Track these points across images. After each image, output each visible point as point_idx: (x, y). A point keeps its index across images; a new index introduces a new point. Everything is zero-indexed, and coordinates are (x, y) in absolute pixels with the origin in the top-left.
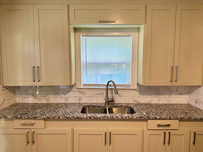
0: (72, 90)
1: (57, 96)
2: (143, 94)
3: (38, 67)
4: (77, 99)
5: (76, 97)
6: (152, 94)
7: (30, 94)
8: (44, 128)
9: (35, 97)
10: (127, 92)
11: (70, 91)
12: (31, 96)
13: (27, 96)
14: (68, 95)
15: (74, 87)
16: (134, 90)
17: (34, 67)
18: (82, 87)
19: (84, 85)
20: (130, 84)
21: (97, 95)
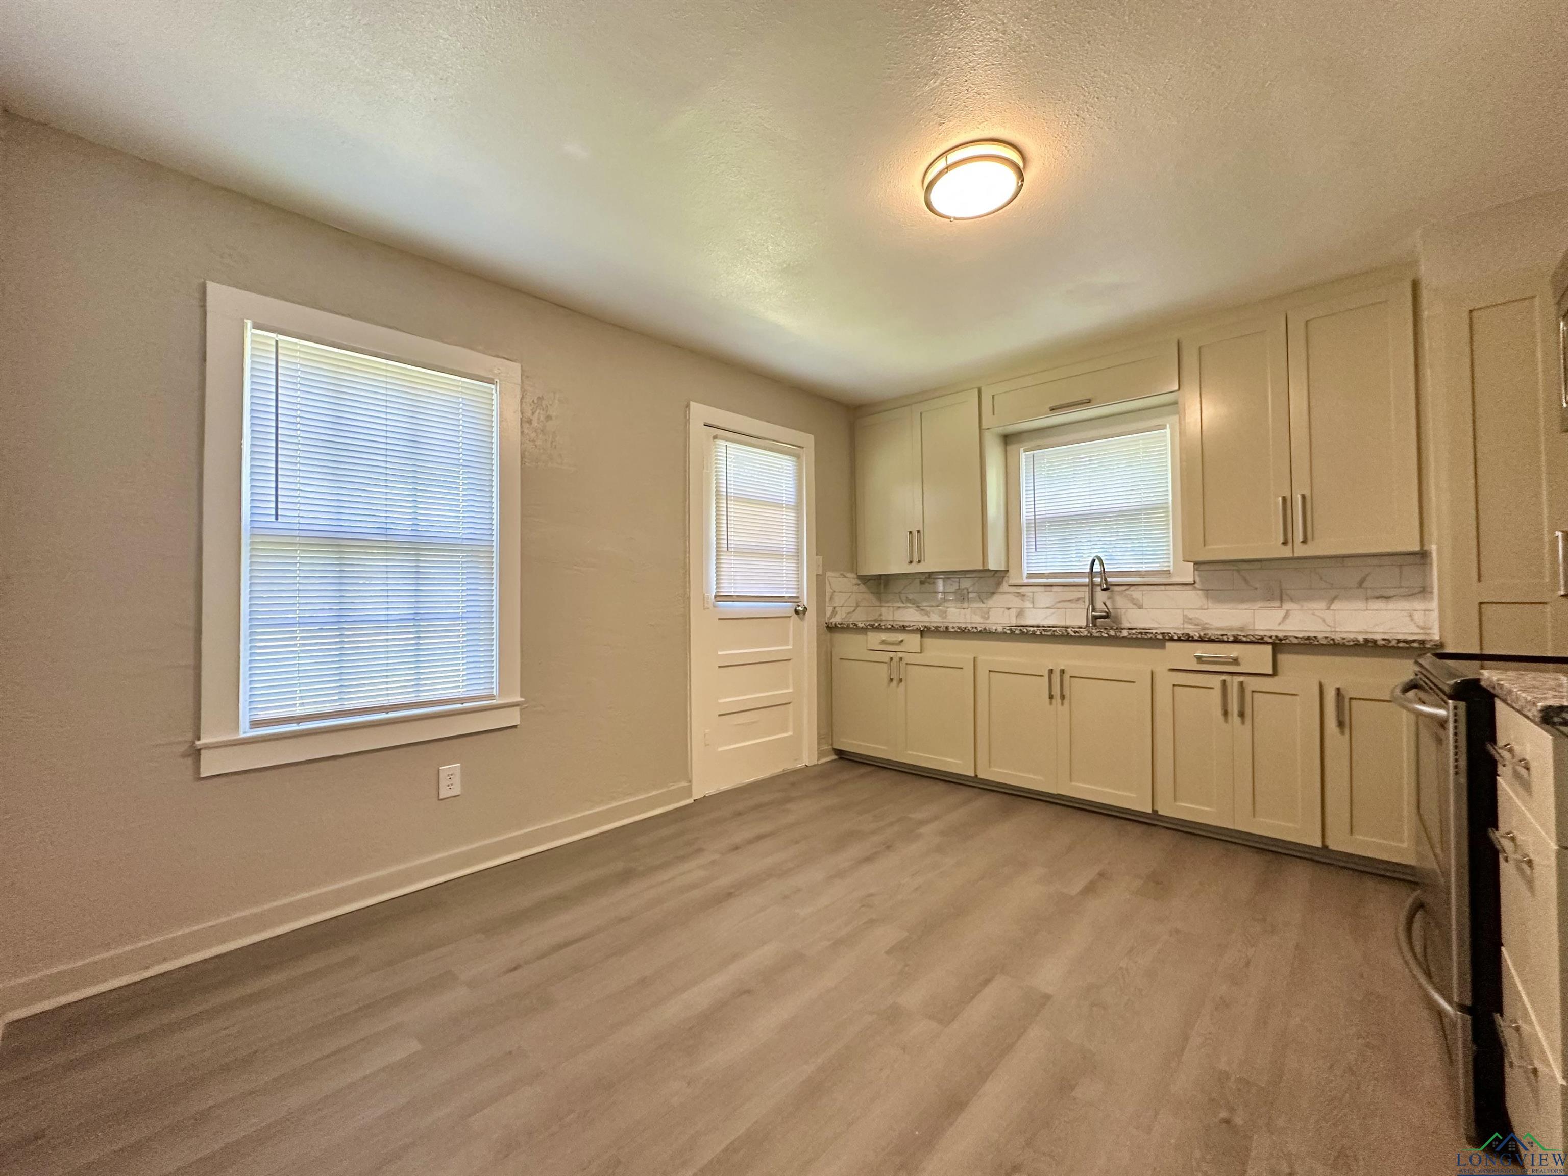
0: (1001, 590)
1: (966, 605)
2: (1219, 600)
3: (918, 532)
4: (1013, 612)
5: (1009, 609)
6: (1252, 600)
7: (908, 600)
8: (919, 651)
9: (918, 607)
10: (1159, 593)
11: (994, 593)
12: (910, 606)
13: (902, 605)
14: (991, 603)
15: (1004, 582)
16: (1185, 588)
17: (910, 533)
18: (1026, 581)
19: (1030, 576)
20: (1171, 569)
21: (1069, 603)
